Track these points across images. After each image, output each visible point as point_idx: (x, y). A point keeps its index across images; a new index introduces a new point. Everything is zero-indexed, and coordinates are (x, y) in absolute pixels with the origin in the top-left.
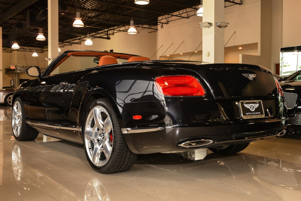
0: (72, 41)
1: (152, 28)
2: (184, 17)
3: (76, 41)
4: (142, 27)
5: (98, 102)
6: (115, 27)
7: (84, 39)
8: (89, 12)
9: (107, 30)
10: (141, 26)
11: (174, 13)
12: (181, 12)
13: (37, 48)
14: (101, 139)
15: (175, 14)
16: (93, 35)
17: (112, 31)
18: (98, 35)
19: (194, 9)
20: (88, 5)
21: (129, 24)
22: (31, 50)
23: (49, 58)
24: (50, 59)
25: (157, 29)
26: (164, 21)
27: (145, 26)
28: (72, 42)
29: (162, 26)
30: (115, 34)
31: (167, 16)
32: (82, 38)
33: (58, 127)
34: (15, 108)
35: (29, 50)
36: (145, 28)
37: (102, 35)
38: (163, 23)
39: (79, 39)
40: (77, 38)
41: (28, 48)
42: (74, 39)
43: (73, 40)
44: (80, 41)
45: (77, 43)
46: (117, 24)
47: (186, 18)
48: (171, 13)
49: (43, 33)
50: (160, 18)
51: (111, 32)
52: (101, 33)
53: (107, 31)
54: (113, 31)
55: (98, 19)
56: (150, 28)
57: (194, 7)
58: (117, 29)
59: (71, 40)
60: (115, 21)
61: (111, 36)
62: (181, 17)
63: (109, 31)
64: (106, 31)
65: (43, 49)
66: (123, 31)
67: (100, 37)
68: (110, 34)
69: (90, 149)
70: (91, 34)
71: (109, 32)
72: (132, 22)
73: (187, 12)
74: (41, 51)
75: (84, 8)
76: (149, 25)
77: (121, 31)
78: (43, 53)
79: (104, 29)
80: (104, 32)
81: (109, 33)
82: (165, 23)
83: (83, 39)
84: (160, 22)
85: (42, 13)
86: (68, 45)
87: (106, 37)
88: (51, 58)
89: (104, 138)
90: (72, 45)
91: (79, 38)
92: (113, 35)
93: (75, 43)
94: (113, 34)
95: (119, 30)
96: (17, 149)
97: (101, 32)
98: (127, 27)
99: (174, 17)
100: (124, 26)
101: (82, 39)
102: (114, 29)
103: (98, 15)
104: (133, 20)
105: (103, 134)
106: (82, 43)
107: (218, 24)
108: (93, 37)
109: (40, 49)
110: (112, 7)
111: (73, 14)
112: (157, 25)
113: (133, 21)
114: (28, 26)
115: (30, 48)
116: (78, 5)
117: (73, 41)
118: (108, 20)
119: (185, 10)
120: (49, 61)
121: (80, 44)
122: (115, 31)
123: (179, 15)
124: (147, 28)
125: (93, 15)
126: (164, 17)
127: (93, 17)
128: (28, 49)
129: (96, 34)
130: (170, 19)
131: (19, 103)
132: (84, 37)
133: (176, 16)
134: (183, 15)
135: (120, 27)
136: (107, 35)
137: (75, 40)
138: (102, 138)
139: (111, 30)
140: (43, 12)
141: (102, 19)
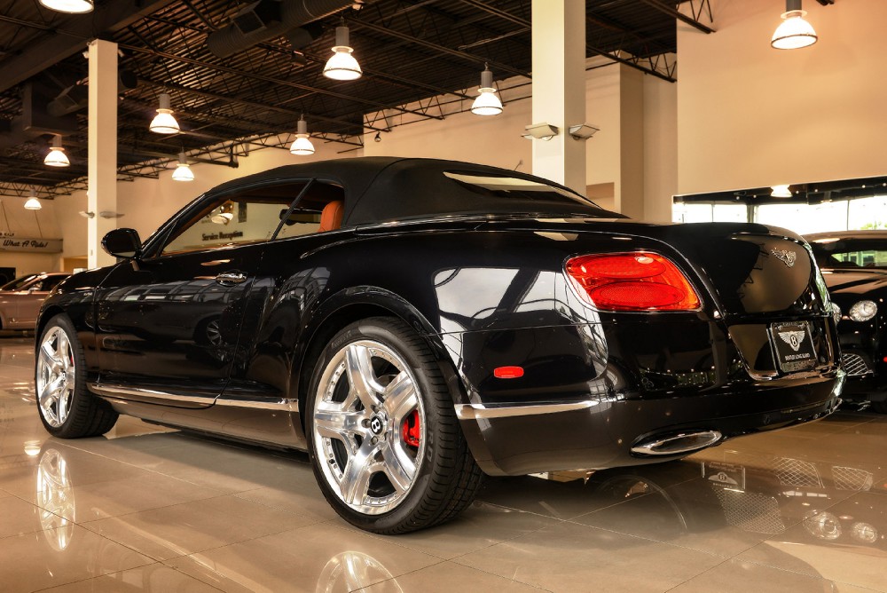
0: (136, 169)
1: (347, 140)
2: (432, 117)
3: (144, 171)
4: (324, 138)
5: (364, 330)
6: (252, 137)
7: (170, 165)
8: (191, 96)
9: (230, 142)
10: (321, 136)
11: (409, 104)
12: (425, 102)
13: (37, 187)
14: (368, 435)
15: (411, 106)
16: (192, 156)
17: (244, 145)
18: (206, 156)
19: (460, 98)
20: (188, 79)
21: (293, 129)
22: (19, 192)
23: (89, 212)
24: (92, 215)
25: (362, 145)
26: (381, 124)
27: (330, 136)
28: (135, 172)
29: (377, 136)
30: (251, 154)
31: (386, 112)
32: (162, 163)
33: (210, 401)
34: (47, 345)
35: (14, 193)
36: (331, 140)
37: (215, 155)
38: (378, 130)
39: (153, 166)
40: (149, 163)
41: (11, 186)
42: (142, 163)
43: (137, 166)
44: (156, 169)
45: (147, 176)
46: (259, 128)
47: (438, 118)
48: (402, 104)
49: (63, 146)
50: (370, 116)
51: (240, 149)
52: (215, 151)
53: (231, 146)
54: (247, 147)
55: (210, 113)
56: (344, 142)
57: (460, 92)
58: (259, 142)
59: (133, 167)
60: (253, 121)
61: (240, 160)
62: (424, 115)
63: (236, 145)
64: (227, 147)
65: (53, 190)
66: (274, 146)
67: (213, 162)
68: (237, 155)
69: (332, 462)
70: (188, 153)
71: (234, 148)
72: (301, 124)
73: (439, 105)
74: (48, 195)
75: (178, 86)
76: (341, 133)
77: (268, 146)
78: (52, 199)
79: (222, 141)
80: (224, 148)
81: (234, 152)
82: (383, 130)
83: (165, 165)
84: (370, 128)
85: (68, 94)
86: (124, 180)
87: (227, 160)
88: (95, 212)
89: (379, 431)
90: (132, 181)
91: (152, 162)
92: (247, 155)
93: (142, 176)
94: (246, 153)
95: (263, 145)
96: (54, 462)
97: (213, 147)
98: (283, 137)
99: (408, 114)
100: (275, 134)
101: (161, 166)
102: (249, 142)
103: (213, 105)
104: (304, 119)
105: (377, 420)
106: (162, 175)
107: (572, 131)
108: (195, 160)
109: (44, 189)
110: (250, 86)
111: (144, 99)
112: (361, 133)
113: (305, 123)
114: (28, 128)
115: (19, 186)
116: (161, 77)
117: (139, 170)
118: (236, 118)
119: (434, 98)
120: (89, 219)
121: (156, 176)
122: (252, 147)
123: (420, 111)
124: (338, 141)
125: (201, 102)
126: (381, 114)
127: (200, 109)
128: (12, 188)
129: (200, 154)
130: (396, 120)
131: (61, 330)
132: (167, 159)
133: (413, 112)
134: (430, 112)
135: (267, 137)
136: (231, 155)
137: (145, 166)
138: (376, 431)
139: (241, 143)
140: (71, 91)
141: (221, 115)
